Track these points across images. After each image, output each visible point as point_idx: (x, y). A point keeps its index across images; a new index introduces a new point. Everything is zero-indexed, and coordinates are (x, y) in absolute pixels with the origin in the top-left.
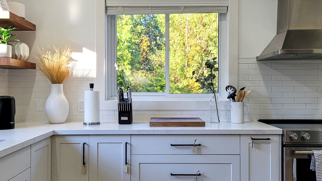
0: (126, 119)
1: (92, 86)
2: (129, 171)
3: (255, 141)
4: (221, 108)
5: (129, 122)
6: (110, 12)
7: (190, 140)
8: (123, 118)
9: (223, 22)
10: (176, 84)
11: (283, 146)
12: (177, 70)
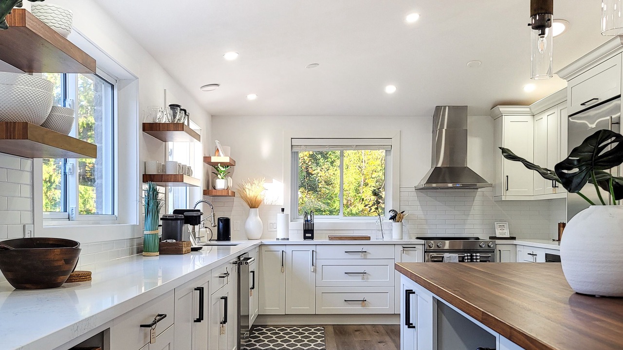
0: (310, 235)
1: (283, 210)
2: (315, 271)
3: (405, 249)
4: (385, 227)
5: (312, 238)
6: (295, 150)
7: (359, 249)
8: (307, 235)
9: (388, 157)
10: (349, 209)
11: (425, 252)
12: (350, 192)
